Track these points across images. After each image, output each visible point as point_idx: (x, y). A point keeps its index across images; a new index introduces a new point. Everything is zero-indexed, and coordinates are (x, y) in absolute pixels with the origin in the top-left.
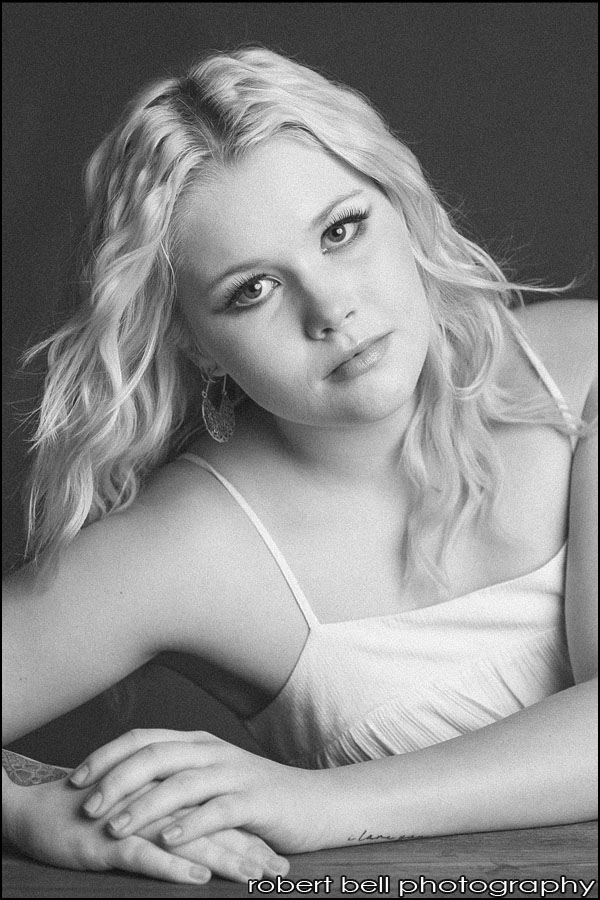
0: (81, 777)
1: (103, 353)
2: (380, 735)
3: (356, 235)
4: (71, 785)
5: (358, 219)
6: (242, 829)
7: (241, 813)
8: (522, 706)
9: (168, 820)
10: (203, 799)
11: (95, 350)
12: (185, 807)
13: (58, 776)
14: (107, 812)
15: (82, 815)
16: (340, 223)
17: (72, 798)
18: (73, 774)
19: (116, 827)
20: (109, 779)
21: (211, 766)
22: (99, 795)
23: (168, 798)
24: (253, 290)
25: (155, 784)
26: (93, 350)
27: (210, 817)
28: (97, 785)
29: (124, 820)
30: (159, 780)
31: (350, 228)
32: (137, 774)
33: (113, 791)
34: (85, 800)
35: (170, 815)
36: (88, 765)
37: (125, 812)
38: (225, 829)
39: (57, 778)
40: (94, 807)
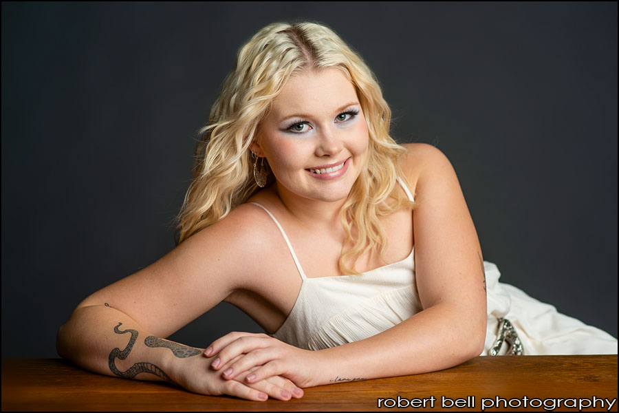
0: (209, 352)
1: (236, 138)
2: (337, 329)
3: (349, 119)
4: (204, 356)
5: (353, 114)
6: (281, 376)
7: (281, 369)
8: (401, 320)
9: (248, 373)
10: (264, 362)
11: (234, 134)
12: (256, 366)
13: (197, 353)
14: (222, 367)
15: (211, 369)
16: (345, 114)
17: (205, 362)
18: (205, 351)
19: (226, 374)
20: (223, 352)
21: (267, 348)
22: (218, 359)
23: (249, 362)
24: (299, 127)
25: (242, 356)
26: (232, 136)
27: (268, 370)
28: (217, 355)
29: (230, 372)
30: (245, 354)
31: (348, 117)
32: (235, 350)
33: (225, 358)
34: (212, 362)
35: (248, 370)
36: (212, 347)
37: (230, 368)
38: (274, 375)
39: (196, 354)
40: (216, 365)
